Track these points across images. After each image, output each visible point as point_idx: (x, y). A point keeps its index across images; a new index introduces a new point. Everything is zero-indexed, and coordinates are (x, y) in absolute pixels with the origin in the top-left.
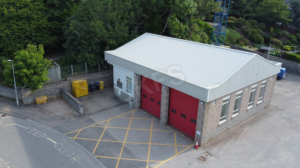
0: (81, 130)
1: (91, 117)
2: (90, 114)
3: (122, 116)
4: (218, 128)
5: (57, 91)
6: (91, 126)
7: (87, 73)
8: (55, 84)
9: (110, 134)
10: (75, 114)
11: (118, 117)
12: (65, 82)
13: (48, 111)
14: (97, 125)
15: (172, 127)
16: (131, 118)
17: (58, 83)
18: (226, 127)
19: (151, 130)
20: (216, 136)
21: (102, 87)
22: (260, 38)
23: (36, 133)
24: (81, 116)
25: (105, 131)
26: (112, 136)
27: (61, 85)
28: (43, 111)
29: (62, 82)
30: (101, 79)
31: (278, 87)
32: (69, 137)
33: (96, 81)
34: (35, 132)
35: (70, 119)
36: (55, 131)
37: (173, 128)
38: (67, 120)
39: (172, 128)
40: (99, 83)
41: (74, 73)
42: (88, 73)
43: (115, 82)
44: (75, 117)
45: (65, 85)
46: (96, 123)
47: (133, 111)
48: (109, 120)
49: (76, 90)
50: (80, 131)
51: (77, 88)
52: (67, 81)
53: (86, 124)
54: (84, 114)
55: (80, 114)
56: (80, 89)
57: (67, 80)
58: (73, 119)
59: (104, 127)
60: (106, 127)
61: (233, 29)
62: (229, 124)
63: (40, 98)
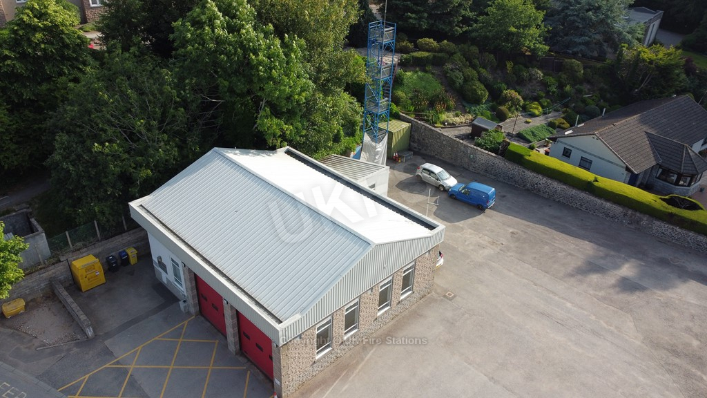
0: (87, 376)
1: (107, 343)
2: (108, 335)
3: (163, 337)
4: (315, 365)
5: (42, 285)
6: (107, 366)
7: (100, 239)
8: (37, 273)
9: (139, 382)
10: (79, 337)
11: (157, 338)
12: (56, 265)
13: (28, 334)
14: (118, 363)
15: (247, 358)
16: (181, 340)
17: (43, 271)
18: (333, 356)
19: (211, 367)
21: (133, 260)
22: (479, 92)
23: (9, 392)
24: (89, 342)
25: (131, 375)
26: (142, 386)
27: (50, 273)
28: (20, 335)
29: (51, 268)
30: (129, 244)
31: (471, 234)
32: (67, 396)
33: (121, 250)
34: (7, 388)
35: (69, 350)
36: (42, 383)
37: (249, 360)
38: (63, 355)
39: (246, 360)
40: (127, 255)
41: (73, 245)
42: (102, 240)
43: (155, 259)
44: (77, 345)
45: (58, 271)
46: (116, 358)
47: (186, 322)
48: (140, 348)
49: (81, 281)
50: (86, 380)
51: (82, 276)
52: (61, 263)
53: (97, 360)
54: (96, 337)
55: (88, 338)
56: (88, 276)
57: (60, 261)
58: (75, 349)
59: (129, 366)
60: (132, 367)
61: (425, 71)
62: (338, 350)
63: (10, 306)
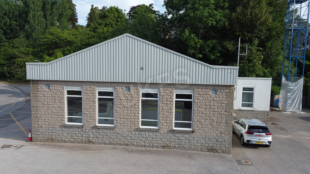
4: (63, 129)
18: (84, 135)
20: (62, 140)
62: (91, 134)
